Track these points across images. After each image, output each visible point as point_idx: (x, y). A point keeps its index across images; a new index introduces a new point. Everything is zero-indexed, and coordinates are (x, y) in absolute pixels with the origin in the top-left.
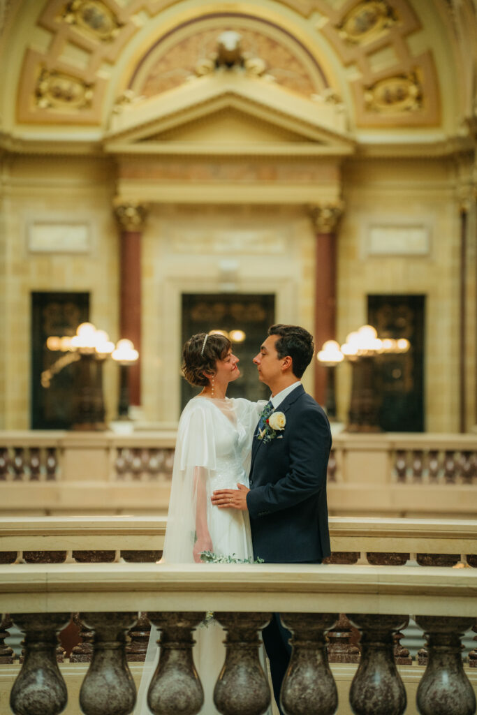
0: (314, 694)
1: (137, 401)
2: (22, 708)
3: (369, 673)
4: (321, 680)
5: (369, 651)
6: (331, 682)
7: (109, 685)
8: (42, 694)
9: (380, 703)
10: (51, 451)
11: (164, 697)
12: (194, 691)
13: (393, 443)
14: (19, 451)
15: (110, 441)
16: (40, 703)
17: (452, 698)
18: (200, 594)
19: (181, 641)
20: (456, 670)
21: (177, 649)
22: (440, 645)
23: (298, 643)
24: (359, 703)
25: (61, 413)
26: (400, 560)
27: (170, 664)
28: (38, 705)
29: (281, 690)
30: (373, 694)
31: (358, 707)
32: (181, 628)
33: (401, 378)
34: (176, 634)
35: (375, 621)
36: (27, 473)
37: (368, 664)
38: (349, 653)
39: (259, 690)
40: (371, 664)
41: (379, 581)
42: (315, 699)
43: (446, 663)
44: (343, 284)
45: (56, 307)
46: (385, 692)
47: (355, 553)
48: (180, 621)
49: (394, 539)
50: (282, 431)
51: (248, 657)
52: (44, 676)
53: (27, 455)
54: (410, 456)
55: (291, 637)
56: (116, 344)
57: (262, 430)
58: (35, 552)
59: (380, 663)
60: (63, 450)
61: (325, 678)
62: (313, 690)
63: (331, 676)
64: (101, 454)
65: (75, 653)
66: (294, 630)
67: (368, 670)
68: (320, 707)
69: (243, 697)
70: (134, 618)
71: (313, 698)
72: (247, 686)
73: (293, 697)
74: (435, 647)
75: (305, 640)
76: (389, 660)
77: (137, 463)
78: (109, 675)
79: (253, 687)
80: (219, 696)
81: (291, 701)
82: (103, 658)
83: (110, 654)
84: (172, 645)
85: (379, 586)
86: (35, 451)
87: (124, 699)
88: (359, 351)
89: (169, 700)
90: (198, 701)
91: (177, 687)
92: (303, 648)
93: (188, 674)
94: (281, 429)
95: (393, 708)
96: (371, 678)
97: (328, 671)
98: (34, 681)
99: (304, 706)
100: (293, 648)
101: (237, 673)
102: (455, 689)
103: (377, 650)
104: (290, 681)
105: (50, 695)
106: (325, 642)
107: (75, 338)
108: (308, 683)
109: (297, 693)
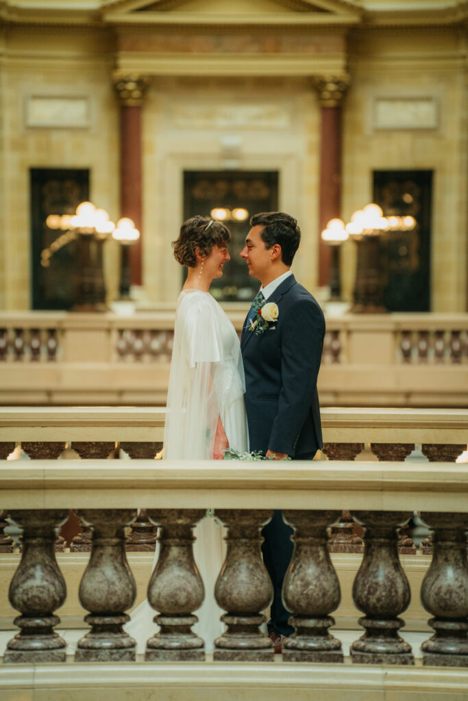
0: (317, 590)
1: (139, 281)
2: (21, 603)
3: (372, 569)
4: (324, 576)
5: (373, 547)
6: (334, 577)
7: (108, 581)
8: (41, 589)
9: (383, 599)
10: (52, 332)
11: (165, 592)
12: (195, 587)
13: (398, 324)
14: (19, 332)
15: (111, 322)
16: (39, 598)
17: (457, 593)
18: (200, 491)
19: (181, 538)
20: (461, 565)
21: (177, 545)
22: (444, 540)
23: (300, 540)
24: (362, 599)
25: (62, 292)
26: (405, 450)
27: (170, 560)
28: (37, 600)
29: (283, 586)
30: (376, 590)
31: (361, 602)
32: (181, 525)
33: (407, 256)
34: (175, 532)
35: (379, 517)
36: (27, 355)
37: (371, 560)
38: (352, 543)
39: (261, 586)
40: (374, 559)
41: (383, 478)
42: (318, 595)
43: (452, 559)
44: (347, 160)
45: (54, 184)
46: (388, 588)
47: (358, 444)
48: (179, 518)
49: (399, 430)
50: (276, 322)
51: (250, 554)
52: (43, 571)
53: (27, 336)
54: (415, 337)
55: (293, 534)
56: (116, 224)
57: (254, 321)
58: (33, 443)
59: (384, 559)
60: (63, 331)
61: (328, 574)
62: (316, 586)
63: (333, 572)
64: (102, 336)
65: (75, 543)
66: (296, 527)
67: (371, 565)
68: (323, 602)
69: (245, 593)
70: (134, 514)
71: (315, 594)
72: (249, 582)
73: (295, 593)
74: (440, 543)
75: (308, 537)
76: (393, 556)
77: (138, 344)
78: (108, 571)
79: (255, 583)
80: (220, 592)
81: (293, 597)
82: (102, 555)
83: (109, 550)
84: (172, 542)
85: (383, 482)
86: (35, 332)
87: (124, 595)
88: (364, 230)
89: (169, 596)
90: (199, 596)
91: (177, 583)
92: (305, 544)
93: (188, 570)
94: (274, 321)
95: (397, 603)
96: (375, 574)
97: (331, 567)
98: (32, 576)
99: (306, 601)
100: (295, 545)
101: (238, 569)
102: (459, 584)
103: (381, 546)
104: (292, 577)
105: (49, 590)
106: (327, 538)
107: (74, 218)
108: (310, 579)
109: (299, 590)
